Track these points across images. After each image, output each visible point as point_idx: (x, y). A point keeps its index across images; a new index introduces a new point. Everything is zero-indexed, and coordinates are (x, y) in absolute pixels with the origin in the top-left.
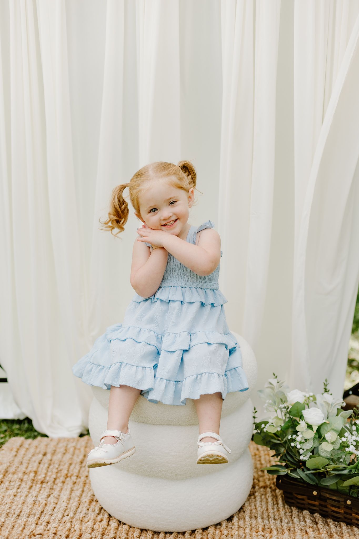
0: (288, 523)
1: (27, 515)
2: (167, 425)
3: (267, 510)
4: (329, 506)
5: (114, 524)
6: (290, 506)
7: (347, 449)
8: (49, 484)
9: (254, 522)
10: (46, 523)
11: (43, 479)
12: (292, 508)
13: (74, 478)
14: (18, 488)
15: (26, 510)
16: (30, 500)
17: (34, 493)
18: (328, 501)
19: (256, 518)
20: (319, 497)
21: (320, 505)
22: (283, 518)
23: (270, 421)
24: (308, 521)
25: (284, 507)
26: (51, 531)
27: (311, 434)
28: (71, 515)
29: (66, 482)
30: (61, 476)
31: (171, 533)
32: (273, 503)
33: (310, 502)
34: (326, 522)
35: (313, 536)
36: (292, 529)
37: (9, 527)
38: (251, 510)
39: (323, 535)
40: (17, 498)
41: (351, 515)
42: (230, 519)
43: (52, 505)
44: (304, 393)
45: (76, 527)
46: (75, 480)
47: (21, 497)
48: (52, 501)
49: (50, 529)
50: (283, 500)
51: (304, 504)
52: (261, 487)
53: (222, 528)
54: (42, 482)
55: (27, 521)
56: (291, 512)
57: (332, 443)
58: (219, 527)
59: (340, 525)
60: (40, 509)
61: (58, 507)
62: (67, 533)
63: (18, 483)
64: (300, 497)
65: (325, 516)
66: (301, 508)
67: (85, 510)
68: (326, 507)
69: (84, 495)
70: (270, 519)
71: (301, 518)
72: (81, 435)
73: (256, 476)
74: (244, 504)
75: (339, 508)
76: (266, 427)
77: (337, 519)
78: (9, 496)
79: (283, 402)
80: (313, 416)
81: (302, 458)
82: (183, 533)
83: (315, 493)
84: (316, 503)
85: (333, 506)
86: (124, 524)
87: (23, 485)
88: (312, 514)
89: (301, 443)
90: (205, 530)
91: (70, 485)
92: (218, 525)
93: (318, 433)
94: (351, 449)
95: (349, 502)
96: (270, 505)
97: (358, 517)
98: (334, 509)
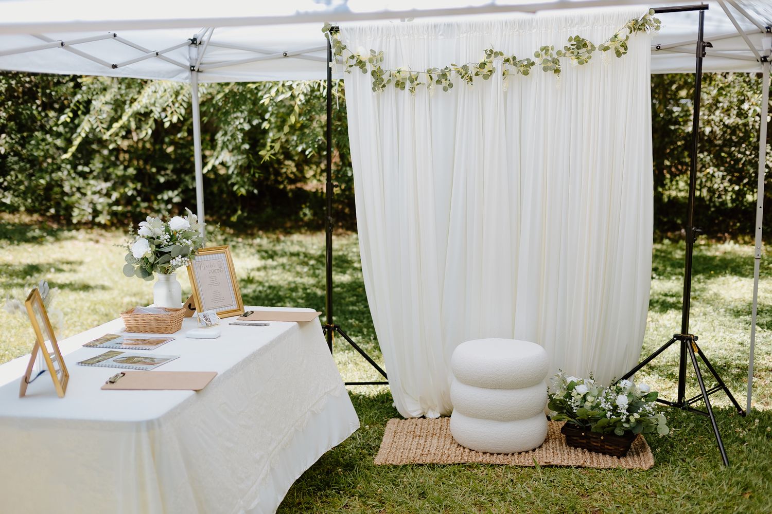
0: (568, 452)
1: (416, 449)
4: (592, 443)
5: (467, 451)
6: (570, 446)
7: (600, 406)
8: (424, 437)
9: (548, 451)
10: (428, 451)
14: (406, 439)
15: (414, 447)
16: (415, 443)
17: (417, 440)
18: (591, 439)
20: (585, 437)
21: (587, 442)
22: (565, 450)
23: (557, 393)
24: (579, 451)
25: (566, 446)
27: (579, 397)
28: (442, 448)
29: (434, 437)
30: (430, 434)
31: (500, 454)
32: (560, 445)
33: (581, 441)
34: (591, 454)
36: (570, 454)
37: (407, 453)
38: (547, 447)
39: (587, 457)
40: (407, 443)
41: (604, 447)
42: (534, 450)
43: (429, 445)
44: (577, 379)
45: (445, 452)
46: (439, 436)
47: (409, 442)
49: (431, 453)
50: (565, 444)
51: (577, 443)
52: (553, 439)
53: (530, 453)
54: (419, 436)
55: (416, 451)
56: (571, 448)
57: (592, 402)
58: (528, 454)
59: (599, 454)
60: (422, 446)
61: (432, 446)
63: (405, 436)
64: (575, 438)
65: (590, 451)
66: (576, 448)
67: (449, 446)
68: (590, 443)
69: (446, 441)
70: (558, 450)
71: (576, 451)
72: (443, 416)
73: (550, 434)
74: (542, 445)
75: (597, 443)
76: (555, 397)
77: (597, 452)
78: (402, 442)
79: (564, 381)
80: (581, 389)
81: (574, 411)
82: (507, 455)
83: (583, 434)
84: (585, 441)
85: (594, 442)
86: (473, 450)
87: (408, 437)
88: (583, 449)
89: (574, 403)
90: (520, 453)
91: (436, 438)
92: (527, 452)
93: (584, 398)
94: (603, 405)
95: (602, 438)
96: (558, 446)
97: (608, 447)
98: (595, 444)
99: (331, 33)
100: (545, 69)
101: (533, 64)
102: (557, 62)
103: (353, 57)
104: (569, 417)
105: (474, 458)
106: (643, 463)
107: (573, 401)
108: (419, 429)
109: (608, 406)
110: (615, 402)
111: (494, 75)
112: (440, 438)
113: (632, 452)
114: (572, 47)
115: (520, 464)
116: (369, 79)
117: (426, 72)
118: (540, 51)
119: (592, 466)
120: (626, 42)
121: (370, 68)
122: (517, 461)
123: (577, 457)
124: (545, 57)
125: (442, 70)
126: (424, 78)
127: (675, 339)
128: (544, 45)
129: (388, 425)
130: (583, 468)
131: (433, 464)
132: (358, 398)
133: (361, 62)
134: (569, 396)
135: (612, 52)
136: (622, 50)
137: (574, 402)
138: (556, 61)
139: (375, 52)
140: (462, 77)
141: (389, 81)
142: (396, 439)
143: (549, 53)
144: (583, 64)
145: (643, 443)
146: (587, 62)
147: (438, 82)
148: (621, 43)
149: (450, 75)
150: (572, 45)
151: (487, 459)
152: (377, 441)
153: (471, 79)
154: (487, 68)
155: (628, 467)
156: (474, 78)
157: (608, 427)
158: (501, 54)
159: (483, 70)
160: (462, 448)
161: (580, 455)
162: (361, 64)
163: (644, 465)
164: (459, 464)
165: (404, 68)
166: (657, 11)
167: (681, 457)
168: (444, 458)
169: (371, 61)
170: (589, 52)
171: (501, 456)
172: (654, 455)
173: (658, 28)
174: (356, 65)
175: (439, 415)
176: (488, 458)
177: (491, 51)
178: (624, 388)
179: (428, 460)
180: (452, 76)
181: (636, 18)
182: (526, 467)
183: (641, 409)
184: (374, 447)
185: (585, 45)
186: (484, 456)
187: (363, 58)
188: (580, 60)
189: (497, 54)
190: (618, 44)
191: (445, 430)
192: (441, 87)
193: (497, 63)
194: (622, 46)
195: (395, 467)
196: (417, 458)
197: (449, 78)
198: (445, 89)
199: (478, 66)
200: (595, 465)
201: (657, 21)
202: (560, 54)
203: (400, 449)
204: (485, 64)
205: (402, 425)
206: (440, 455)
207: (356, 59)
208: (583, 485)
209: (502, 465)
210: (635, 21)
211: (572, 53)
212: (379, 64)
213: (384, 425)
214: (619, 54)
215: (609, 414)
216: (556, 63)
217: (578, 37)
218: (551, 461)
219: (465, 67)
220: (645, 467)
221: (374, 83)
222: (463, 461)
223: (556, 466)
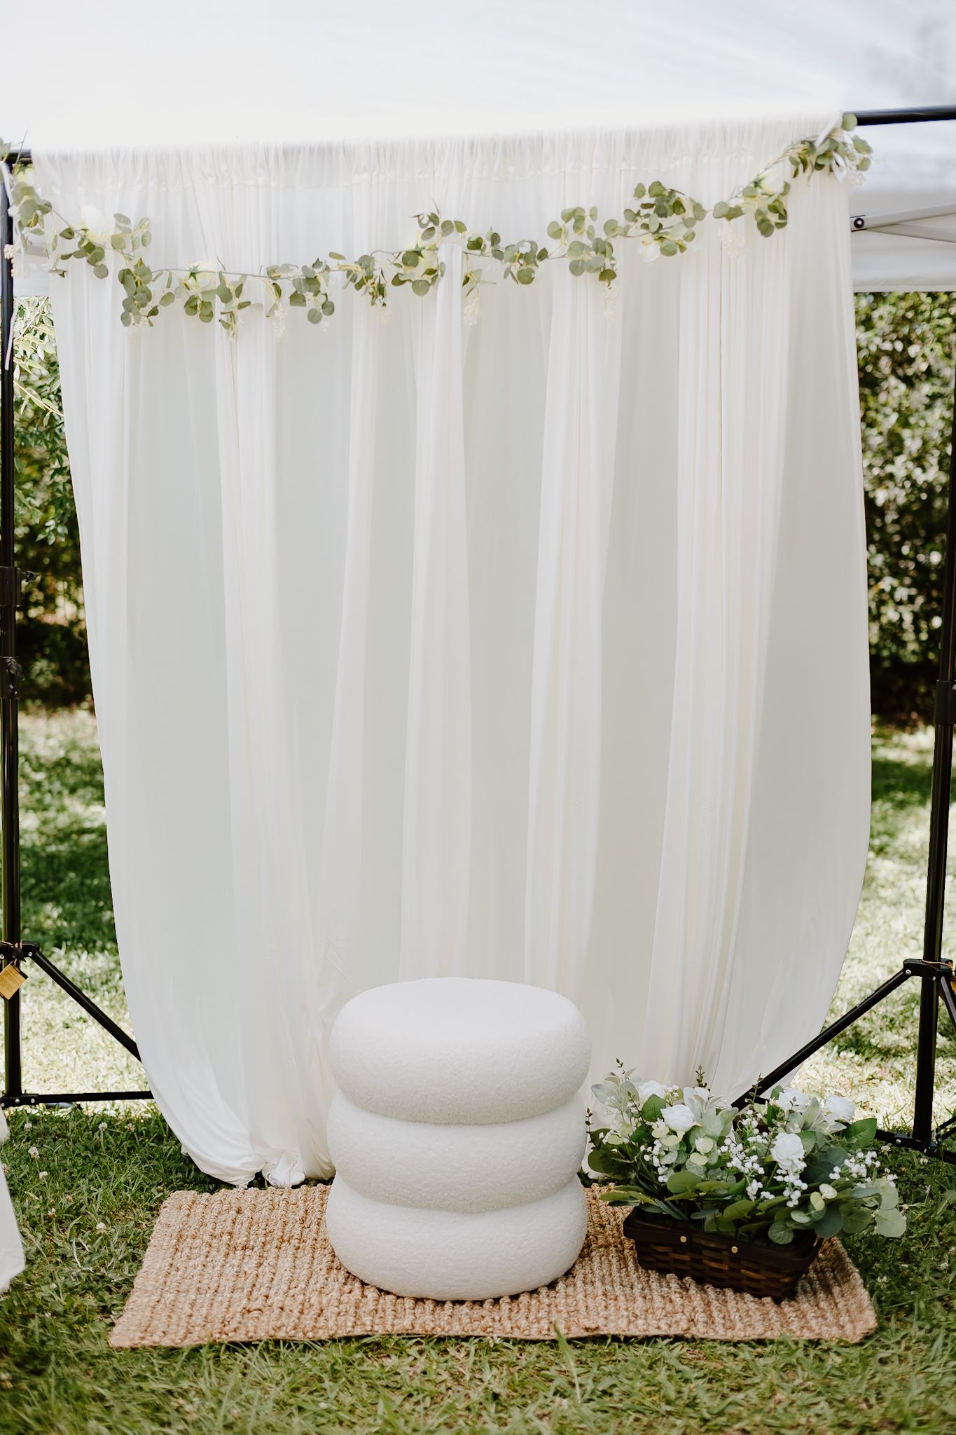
0: (643, 1289)
1: (231, 1290)
2: (456, 1124)
3: (610, 1274)
4: (705, 1261)
5: (371, 1294)
6: (647, 1270)
7: (729, 1165)
8: (255, 1249)
9: (590, 1288)
10: (264, 1298)
11: (244, 1243)
12: (650, 1271)
13: (295, 1242)
14: (207, 1257)
15: (227, 1284)
16: (230, 1272)
17: (236, 1262)
18: (705, 1253)
19: (592, 1283)
20: (688, 1247)
21: (693, 1260)
22: (636, 1284)
23: (613, 1128)
24: (674, 1285)
25: (637, 1270)
26: (275, 1305)
27: (674, 1142)
28: (302, 1285)
29: (283, 1249)
30: (272, 1240)
31: (462, 1301)
32: (620, 1265)
33: (677, 1256)
34: (703, 1289)
35: (680, 1303)
36: (649, 1297)
37: (206, 1304)
38: (585, 1275)
39: (695, 1303)
40: (209, 1269)
41: (739, 1272)
42: (552, 1286)
43: (268, 1276)
44: (664, 1087)
45: (312, 1301)
46: (297, 1245)
47: (214, 1268)
48: (267, 1270)
49: (272, 1304)
50: (635, 1262)
51: (667, 1262)
52: (601, 1247)
53: (541, 1296)
54: (245, 1248)
55: (231, 1298)
56: (649, 1276)
57: (707, 1155)
58: (535, 1295)
59: (724, 1292)
60: (250, 1281)
61: (277, 1278)
62: (300, 1307)
63: (205, 1249)
64: (660, 1249)
65: (701, 1281)
66: (663, 1272)
67: (321, 1280)
68: (700, 1262)
69: (315, 1262)
70: (615, 1285)
71: (664, 1283)
72: (310, 1180)
73: (592, 1231)
74: (574, 1266)
75: (720, 1261)
76: (606, 1137)
77: (720, 1285)
78: (195, 1267)
79: (632, 1096)
80: (678, 1118)
81: (661, 1179)
82: (481, 1303)
83: (683, 1239)
84: (686, 1258)
85: (712, 1260)
86: (388, 1293)
87: (214, 1252)
88: (681, 1277)
89: (659, 1157)
90: (514, 1298)
91: (291, 1251)
92: (534, 1292)
93: (687, 1144)
94: (736, 1163)
95: (735, 1249)
96: (615, 1269)
97: (752, 1274)
98: (713, 1264)
99: (11, 169)
100: (576, 269)
101: (543, 255)
102: (608, 248)
103: (69, 234)
104: (647, 1193)
105: (389, 1319)
106: (844, 1319)
107: (656, 1151)
108: (246, 1225)
109: (752, 1165)
110: (768, 1152)
111: (442, 283)
112: (300, 1253)
113: (810, 1282)
114: (644, 212)
115: (517, 1334)
116: (112, 293)
117: (264, 273)
118: (561, 223)
119: (711, 1335)
120: (782, 199)
121: (114, 262)
122: (508, 1325)
123: (669, 1307)
124: (573, 236)
125: (304, 268)
126: (259, 291)
127: (908, 972)
128: (570, 205)
129: (162, 1211)
130: (687, 1340)
131: (277, 1343)
132: (95, 1129)
133: (90, 248)
134: (645, 1136)
135: (747, 223)
136: (773, 218)
137: (662, 1153)
138: (603, 249)
139: (127, 221)
140: (359, 286)
141: (168, 298)
142: (179, 1263)
143: (586, 227)
144: (673, 253)
145: (839, 1258)
146: (682, 249)
147: (297, 299)
148: (770, 201)
149: (327, 281)
150: (645, 206)
151: (427, 1321)
152: (126, 1266)
153: (381, 290)
154: (424, 263)
155: (808, 1335)
156: (390, 288)
157: (751, 1221)
158: (461, 227)
159: (414, 270)
160: (357, 1285)
161: (676, 1298)
162: (91, 251)
163: (849, 1327)
164: (348, 1339)
165: (207, 264)
166: (864, 120)
167: (938, 1293)
168: (308, 1321)
169: (117, 244)
170: (687, 223)
171: (464, 1309)
172: (871, 1292)
173: (863, 166)
174: (78, 255)
175: (302, 1178)
176: (428, 1317)
177: (434, 218)
178: (791, 1112)
179: (262, 1329)
180: (334, 285)
181: (808, 135)
182: (534, 1342)
183: (837, 1169)
184: (118, 1286)
185: (678, 207)
186: (419, 1310)
187: (97, 237)
188: (665, 243)
189: (447, 226)
190: (763, 203)
191: (314, 1227)
192: (302, 312)
193: (450, 252)
194: (774, 209)
195: (172, 1352)
196: (234, 1325)
197: (323, 288)
198: (314, 318)
199: (400, 260)
200: (720, 1333)
201: (862, 146)
202: (613, 230)
203: (188, 1291)
204: (418, 253)
205: (200, 1209)
206: (296, 1313)
207: (77, 239)
208: (692, 1404)
209: (467, 1339)
210: (807, 146)
211: (646, 226)
212: (141, 252)
213: (154, 1211)
214: (765, 228)
215: (754, 1186)
216: (604, 253)
217: (659, 184)
218: (601, 1322)
219: (366, 262)
220: (854, 1332)
221: (125, 303)
222: (358, 1331)
223: (615, 1338)
